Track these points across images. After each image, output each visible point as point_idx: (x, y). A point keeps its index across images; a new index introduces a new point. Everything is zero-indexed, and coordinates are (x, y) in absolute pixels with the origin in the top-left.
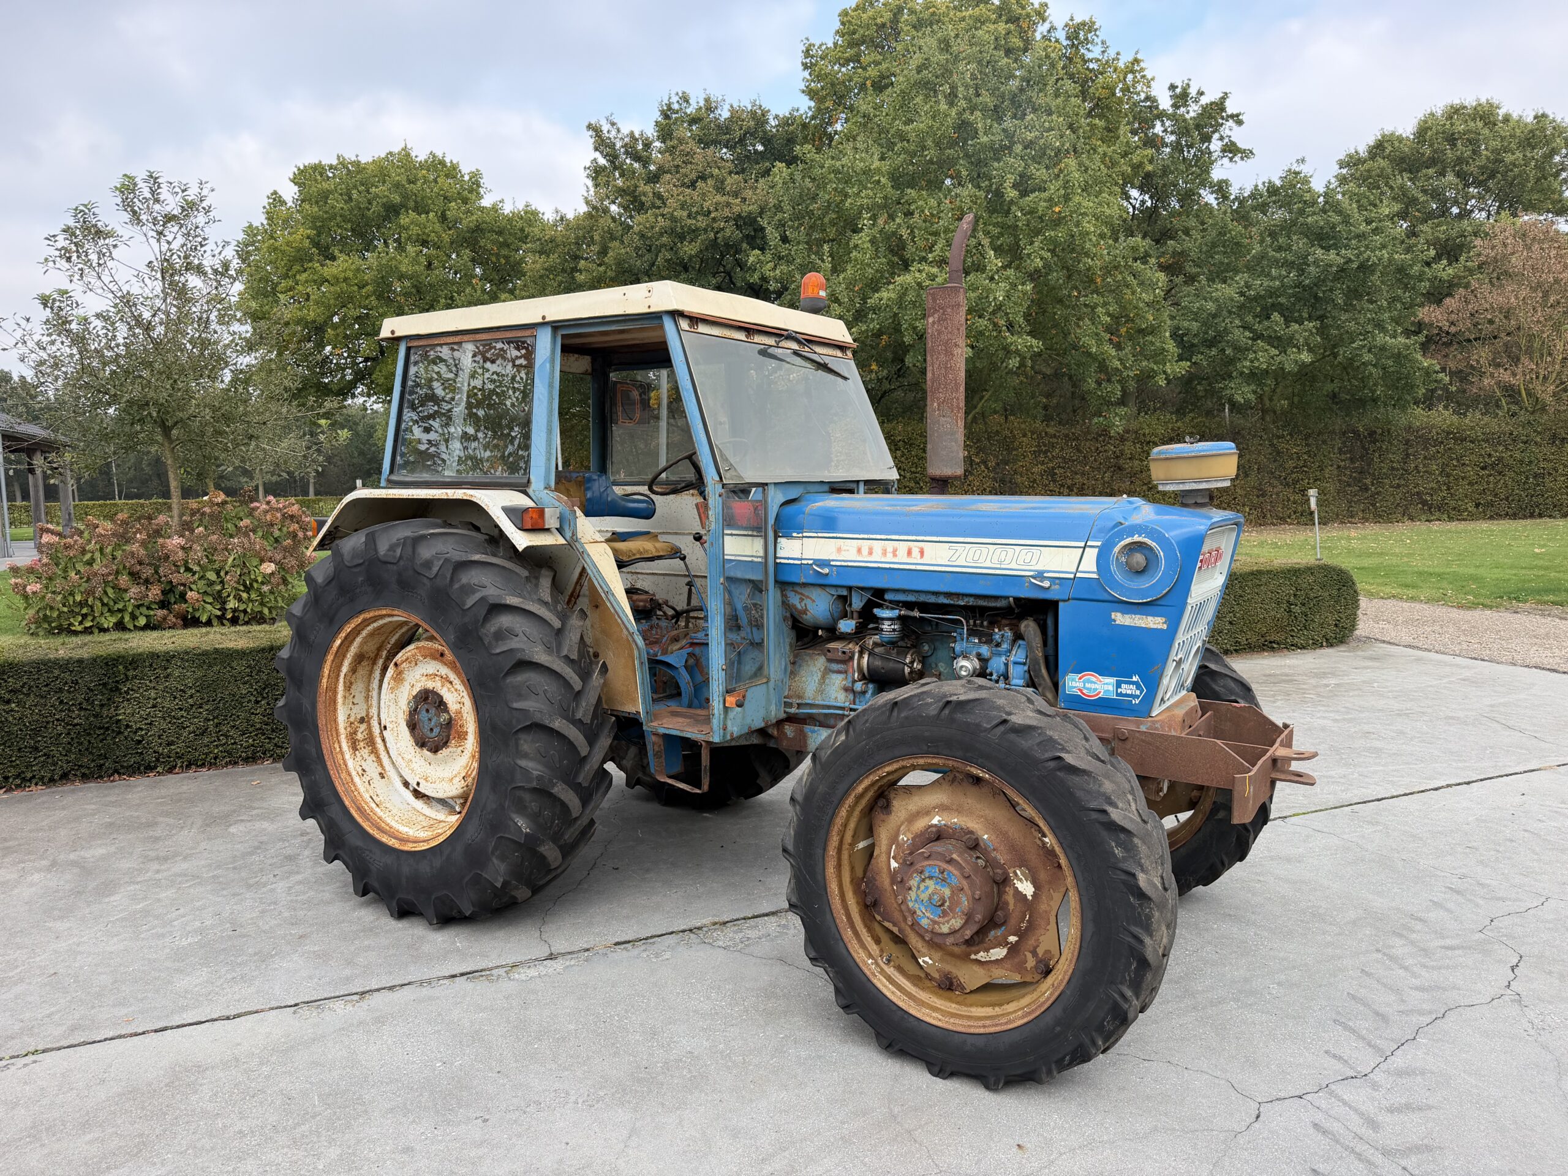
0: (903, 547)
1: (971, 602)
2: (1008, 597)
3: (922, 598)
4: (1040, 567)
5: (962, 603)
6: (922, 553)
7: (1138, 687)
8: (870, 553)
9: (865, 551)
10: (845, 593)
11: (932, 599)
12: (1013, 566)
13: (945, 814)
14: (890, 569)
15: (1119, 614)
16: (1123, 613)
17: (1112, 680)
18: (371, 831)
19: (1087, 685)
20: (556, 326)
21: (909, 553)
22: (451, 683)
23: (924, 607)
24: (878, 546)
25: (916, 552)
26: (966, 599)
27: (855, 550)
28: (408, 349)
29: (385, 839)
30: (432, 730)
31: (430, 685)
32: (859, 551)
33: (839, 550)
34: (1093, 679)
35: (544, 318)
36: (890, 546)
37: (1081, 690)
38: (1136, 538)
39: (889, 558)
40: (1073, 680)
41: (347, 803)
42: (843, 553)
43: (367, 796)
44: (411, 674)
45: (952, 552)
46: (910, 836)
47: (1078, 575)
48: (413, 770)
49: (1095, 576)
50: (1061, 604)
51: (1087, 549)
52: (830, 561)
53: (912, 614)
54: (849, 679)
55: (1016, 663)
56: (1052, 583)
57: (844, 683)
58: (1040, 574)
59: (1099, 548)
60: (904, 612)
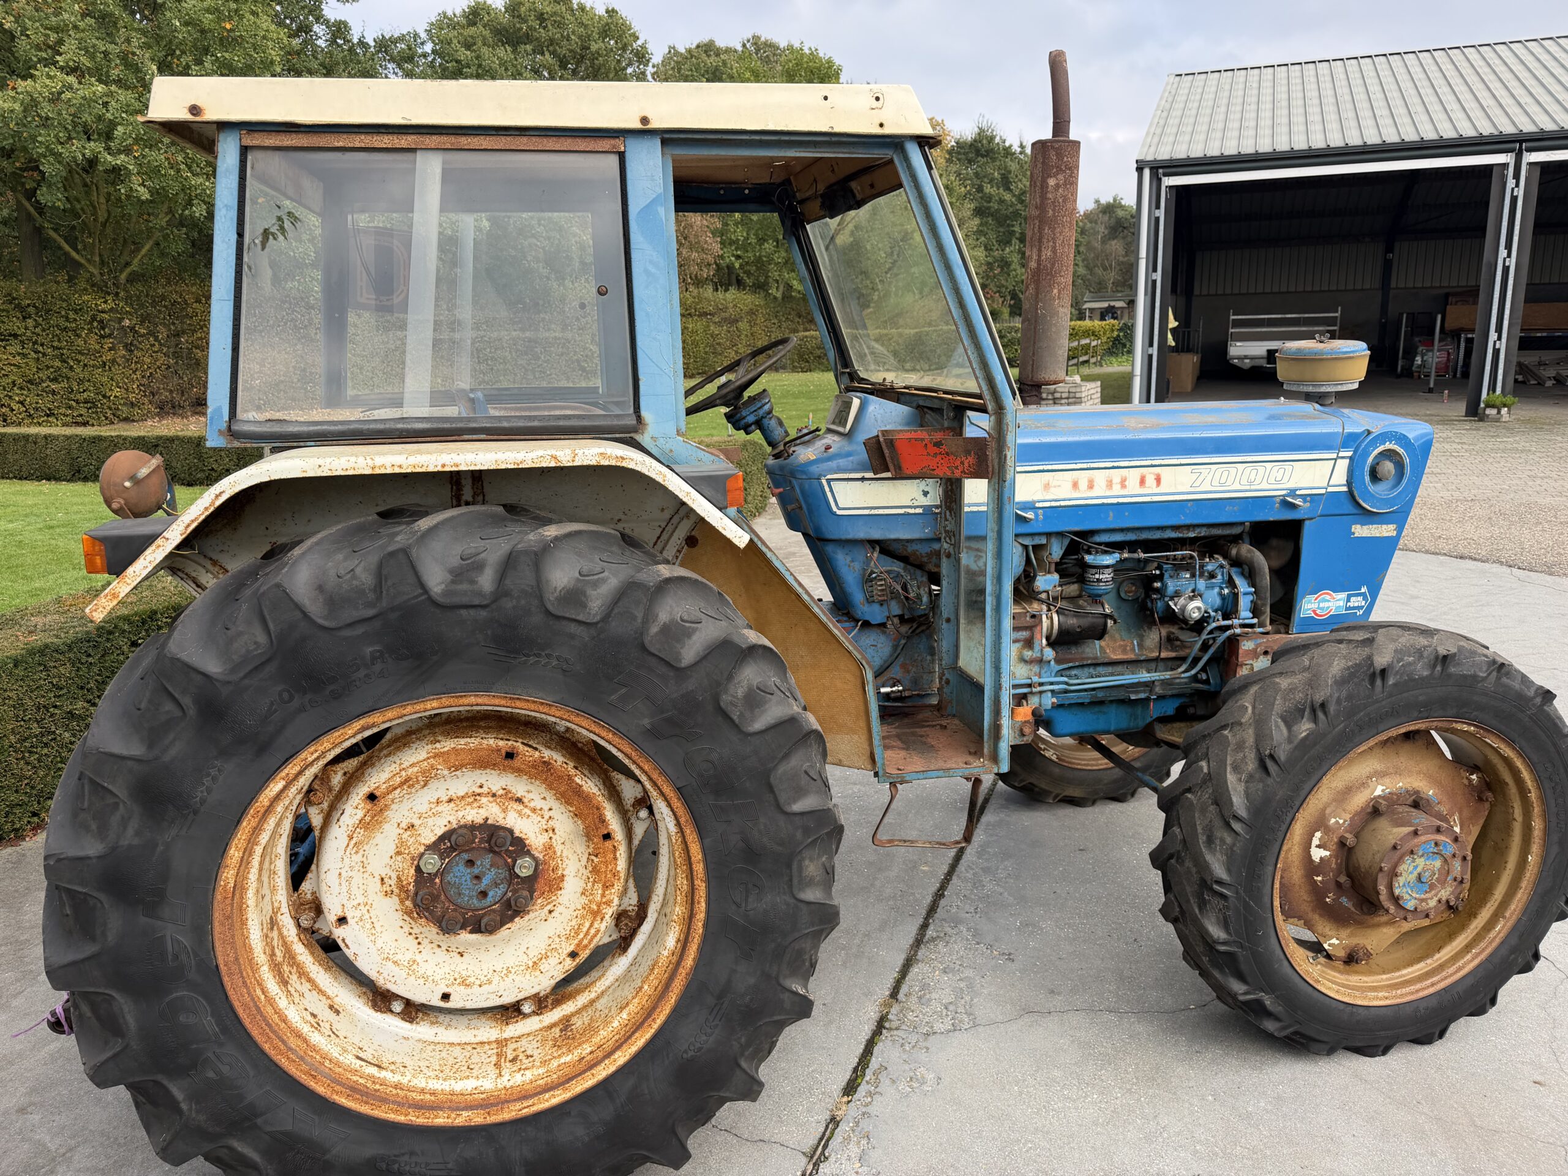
0: (1133, 476)
1: (1203, 532)
2: (1242, 524)
3: (1145, 536)
4: (1292, 485)
5: (1192, 535)
6: (1158, 480)
7: (1365, 598)
8: (1091, 486)
9: (1083, 485)
10: (1044, 541)
11: (1157, 535)
12: (1264, 486)
13: (1387, 780)
14: (1118, 504)
15: (1359, 526)
16: (1362, 524)
17: (1343, 595)
18: (401, 1119)
19: (1322, 605)
20: (671, 138)
21: (1142, 482)
22: (519, 800)
23: (1149, 546)
24: (1100, 477)
25: (1150, 480)
26: (1198, 530)
27: (1070, 485)
28: (244, 150)
29: (441, 1120)
30: (484, 894)
31: (473, 815)
32: (1075, 485)
33: (1047, 486)
34: (1328, 597)
35: (645, 120)
36: (1116, 475)
37: (1314, 611)
38: (1388, 446)
39: (1117, 490)
40: (1310, 602)
41: (321, 1090)
42: (1052, 490)
43: (349, 1060)
44: (406, 804)
45: (1195, 476)
46: (1348, 817)
47: (1330, 489)
48: (426, 978)
49: (1345, 489)
50: (1307, 523)
51: (1339, 461)
52: (1034, 502)
53: (1135, 555)
54: (1037, 647)
55: (1245, 594)
56: (1305, 501)
57: (1028, 654)
58: (1292, 492)
59: (1351, 458)
60: (1126, 555)
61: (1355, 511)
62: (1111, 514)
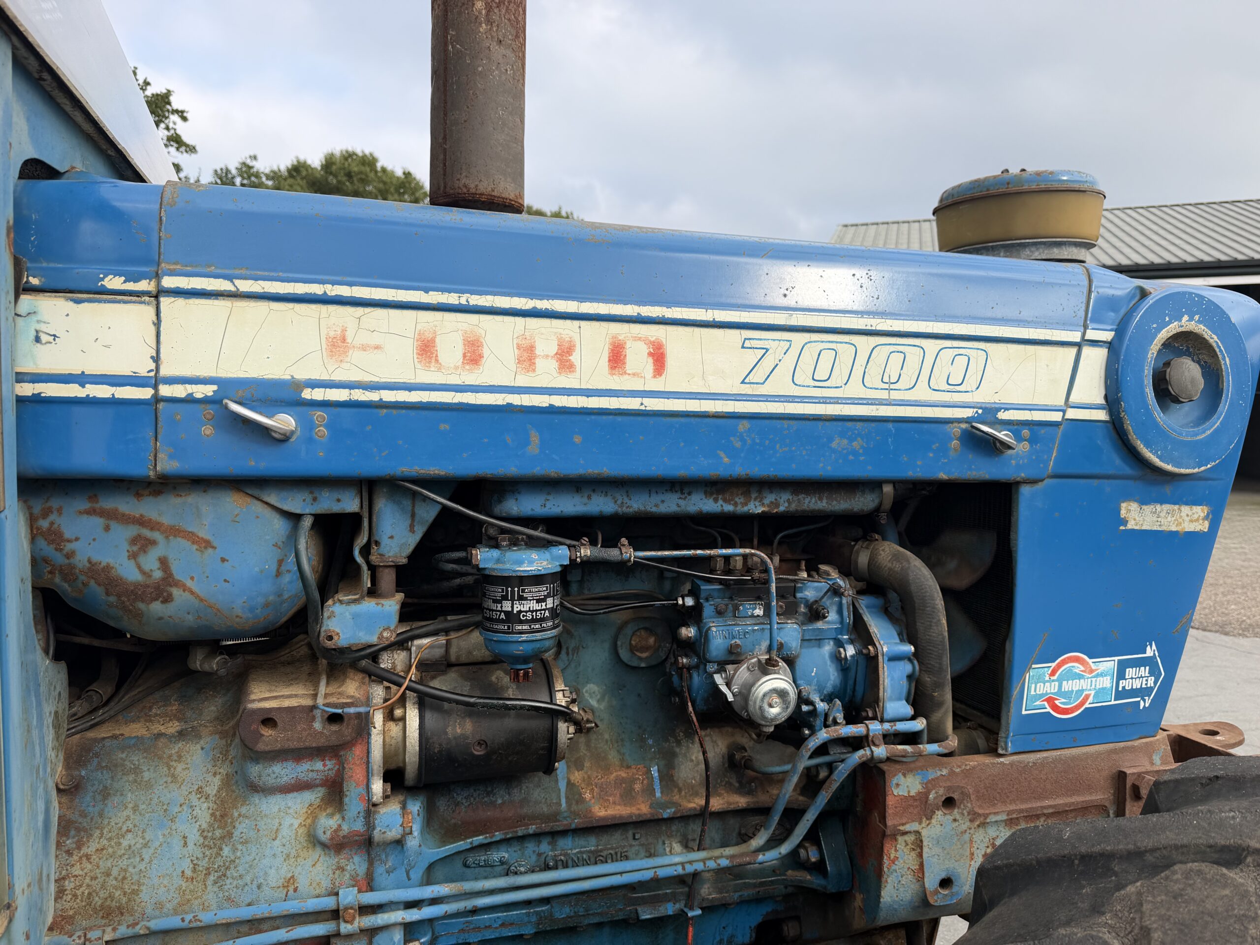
0: (591, 340)
1: (784, 502)
3: (638, 503)
4: (985, 396)
5: (756, 508)
6: (659, 358)
7: (1154, 672)
8: (473, 357)
9: (449, 350)
11: (668, 502)
12: (922, 393)
14: (552, 410)
15: (1134, 506)
16: (1143, 502)
17: (1109, 664)
19: (1067, 686)
21: (617, 358)
24: (498, 334)
25: (637, 357)
26: (770, 498)
27: (408, 349)
32: (425, 350)
33: (335, 345)
34: (1078, 668)
36: (545, 333)
37: (1050, 701)
38: (1186, 324)
39: (546, 373)
40: (1040, 679)
42: (355, 356)
45: (752, 357)
47: (1072, 414)
49: (1102, 415)
50: (1025, 491)
51: (1087, 351)
53: (612, 554)
54: (354, 805)
55: (895, 658)
56: (1019, 438)
57: (328, 823)
58: (989, 413)
59: (1110, 345)
60: (586, 552)
61: (1128, 470)
62: (535, 437)
